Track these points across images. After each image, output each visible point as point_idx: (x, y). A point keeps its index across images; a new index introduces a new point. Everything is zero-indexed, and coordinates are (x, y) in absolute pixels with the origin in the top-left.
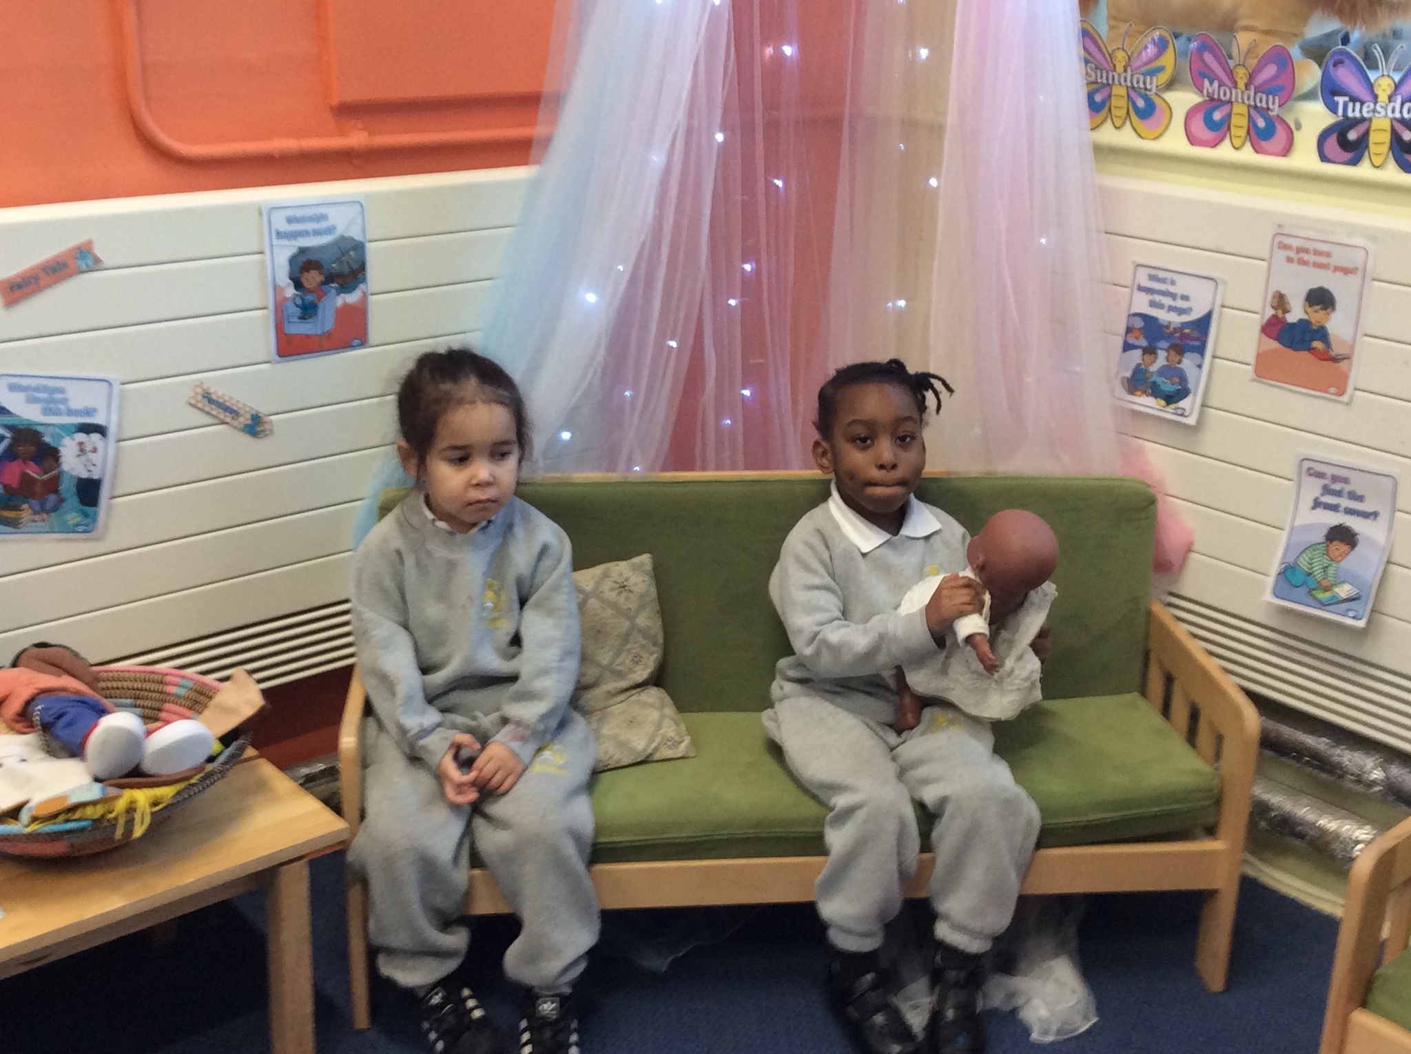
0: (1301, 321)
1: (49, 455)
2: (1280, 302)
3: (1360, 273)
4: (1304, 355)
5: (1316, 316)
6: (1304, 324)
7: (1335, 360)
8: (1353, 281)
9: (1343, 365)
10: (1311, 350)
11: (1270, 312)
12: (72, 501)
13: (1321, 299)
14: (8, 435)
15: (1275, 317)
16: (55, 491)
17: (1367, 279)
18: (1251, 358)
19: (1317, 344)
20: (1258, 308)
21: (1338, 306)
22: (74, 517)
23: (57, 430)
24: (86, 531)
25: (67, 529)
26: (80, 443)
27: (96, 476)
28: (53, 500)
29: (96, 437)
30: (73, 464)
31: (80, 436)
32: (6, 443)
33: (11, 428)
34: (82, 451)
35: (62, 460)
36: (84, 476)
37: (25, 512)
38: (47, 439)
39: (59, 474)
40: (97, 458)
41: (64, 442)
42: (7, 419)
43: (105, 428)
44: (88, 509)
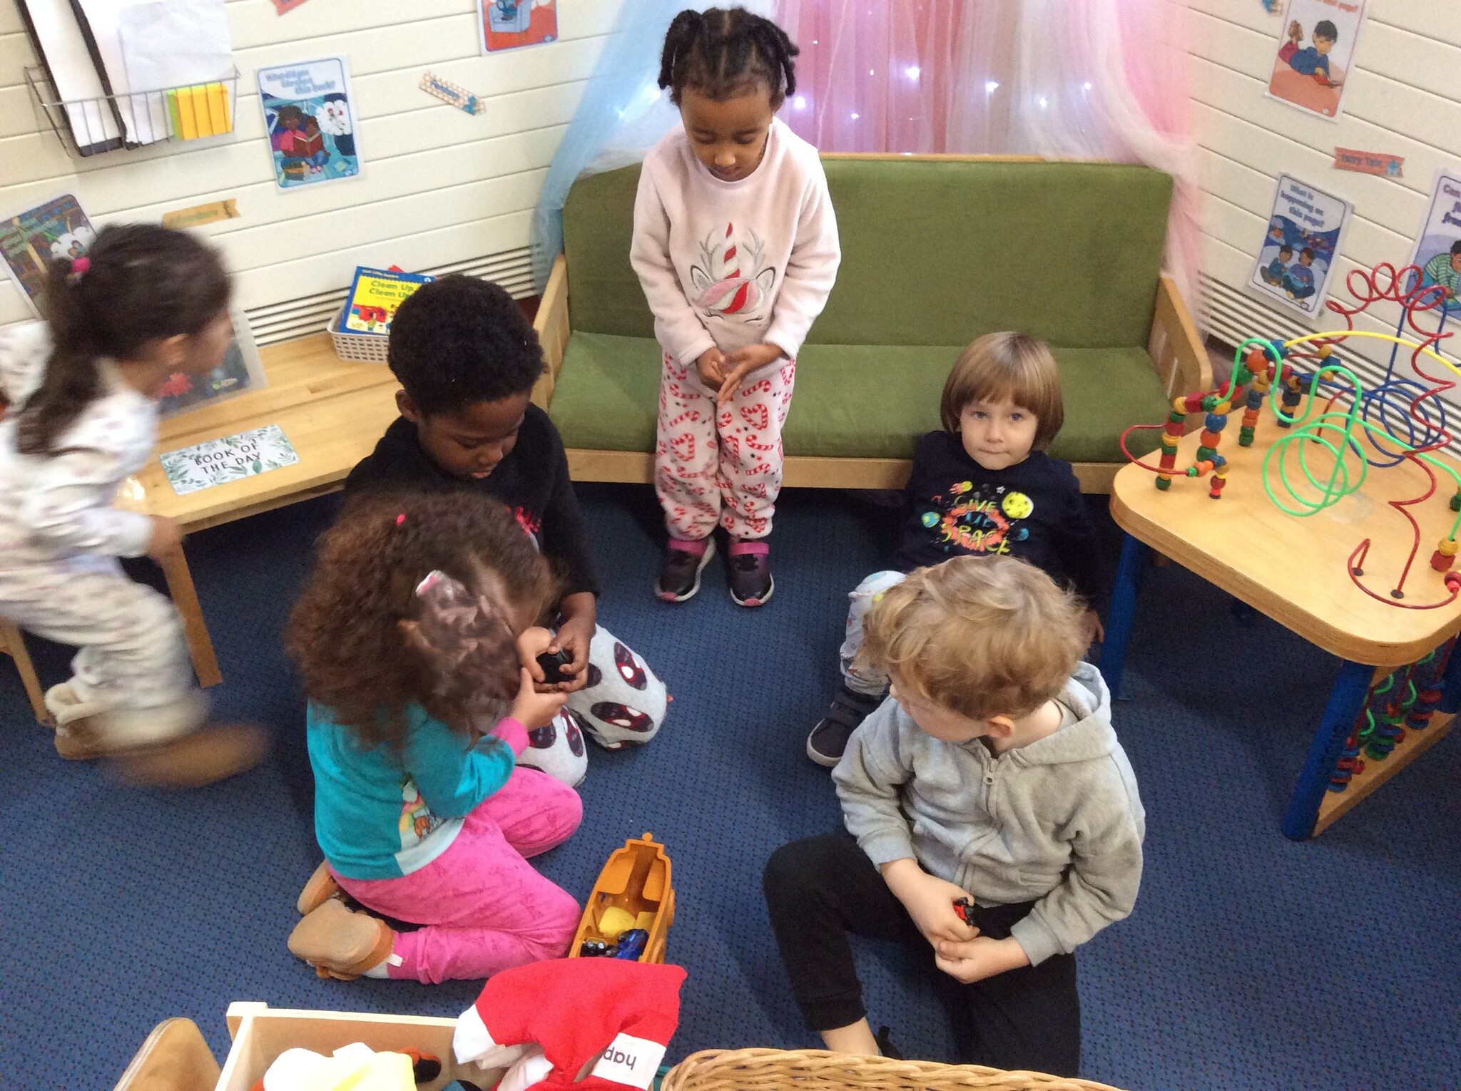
0: (1309, 48)
1: (309, 123)
2: (1296, 31)
3: (1359, 11)
4: (1309, 78)
5: (1321, 46)
6: (1311, 51)
7: (1331, 85)
8: (1353, 16)
9: (1336, 90)
10: (1314, 75)
11: (1287, 39)
12: (336, 154)
13: (1327, 31)
14: (276, 113)
15: (1290, 43)
17: (1365, 18)
18: (1268, 77)
19: (1319, 71)
20: (1278, 33)
21: (1339, 38)
22: (340, 166)
23: (310, 103)
24: (352, 174)
25: (338, 175)
26: (330, 110)
27: (347, 132)
28: (321, 154)
29: (339, 103)
30: (328, 126)
31: (329, 105)
32: (276, 119)
33: (277, 108)
34: (332, 115)
35: (320, 125)
36: (339, 133)
37: (306, 169)
38: (305, 111)
39: (320, 136)
40: (344, 118)
41: (317, 112)
42: (272, 102)
43: (346, 95)
44: (349, 158)
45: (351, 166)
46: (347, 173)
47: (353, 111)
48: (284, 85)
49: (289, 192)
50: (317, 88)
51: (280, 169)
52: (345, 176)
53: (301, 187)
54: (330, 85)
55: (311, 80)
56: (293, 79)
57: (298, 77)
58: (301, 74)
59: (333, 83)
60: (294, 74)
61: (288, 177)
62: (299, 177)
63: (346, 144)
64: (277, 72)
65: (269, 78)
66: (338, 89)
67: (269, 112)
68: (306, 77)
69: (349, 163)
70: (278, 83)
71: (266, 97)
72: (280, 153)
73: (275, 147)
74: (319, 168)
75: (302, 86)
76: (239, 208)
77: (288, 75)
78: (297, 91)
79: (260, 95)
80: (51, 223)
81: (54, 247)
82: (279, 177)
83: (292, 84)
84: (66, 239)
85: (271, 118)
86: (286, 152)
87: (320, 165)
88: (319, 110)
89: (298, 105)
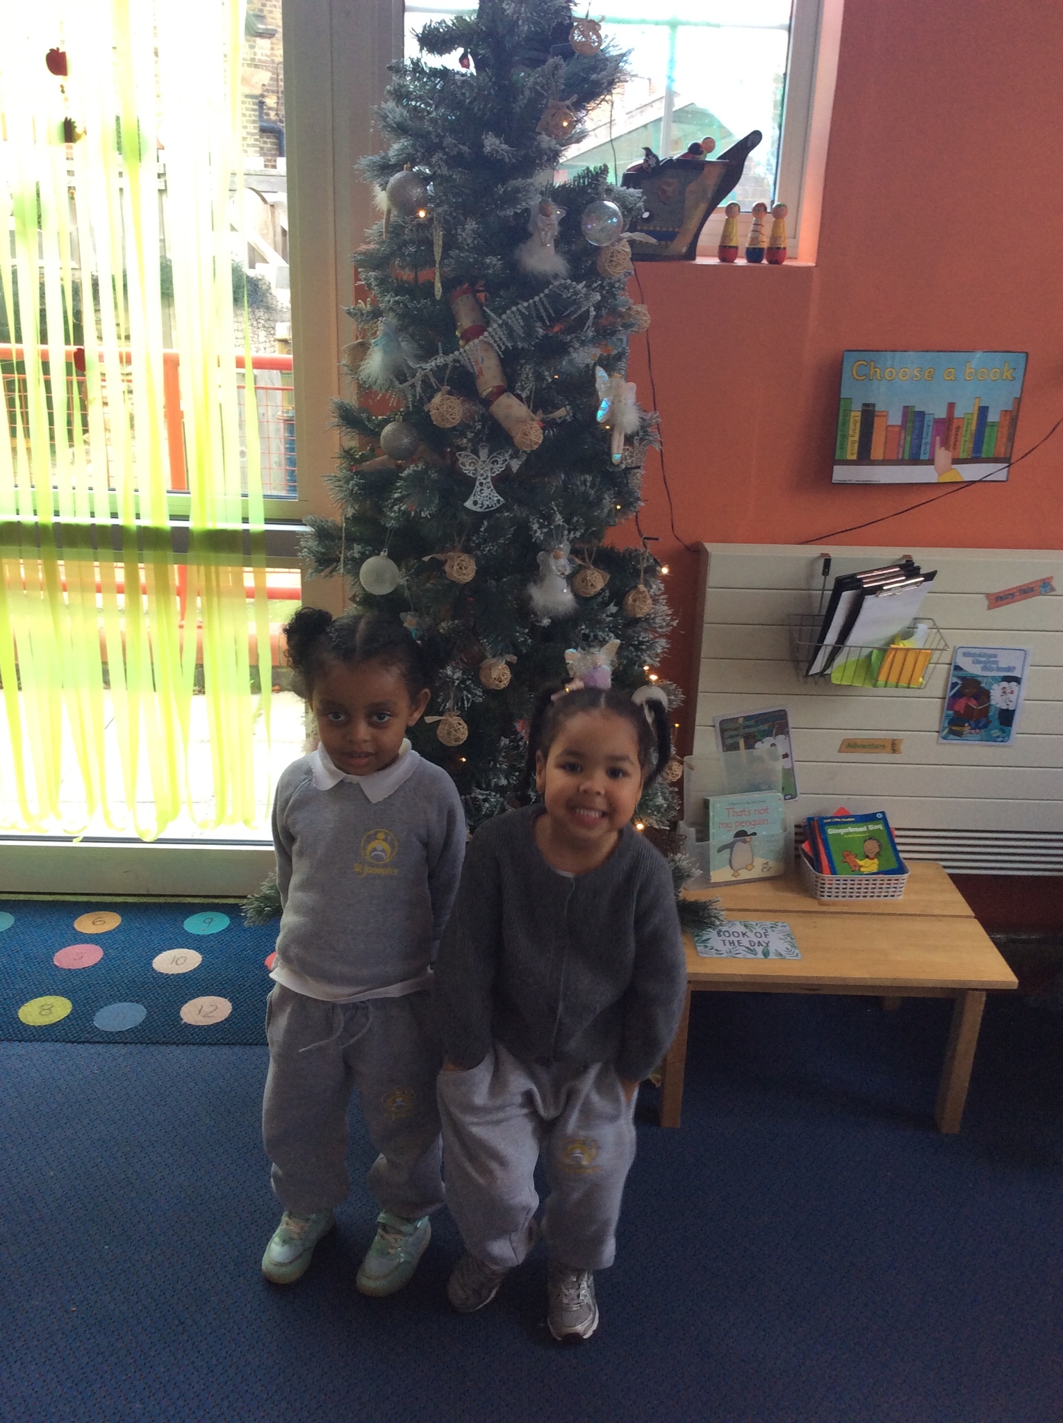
1: (983, 695)
12: (996, 723)
14: (960, 682)
16: (986, 716)
22: (996, 733)
24: (1002, 741)
25: (991, 739)
26: (1004, 688)
27: (1011, 708)
28: (983, 721)
29: (1014, 684)
30: (998, 699)
31: (1005, 684)
32: (959, 686)
33: (962, 678)
34: (1004, 692)
35: (992, 697)
36: (1005, 707)
37: (967, 728)
38: (983, 685)
39: (989, 707)
40: (1013, 697)
41: (993, 687)
42: (960, 673)
43: (1020, 679)
44: (1005, 728)
45: (1004, 735)
46: (1001, 739)
48: (974, 662)
49: (946, 744)
50: (999, 669)
51: (946, 725)
52: (997, 741)
54: (1009, 669)
55: (996, 662)
56: (982, 659)
57: (987, 658)
58: (990, 656)
59: (1014, 668)
60: (985, 655)
61: (952, 732)
62: (959, 734)
63: (1007, 717)
64: (972, 651)
65: (965, 655)
66: (1016, 674)
67: (955, 680)
68: (994, 660)
69: (1004, 732)
70: (970, 659)
71: (957, 668)
72: (951, 712)
73: (950, 707)
74: (978, 731)
75: (988, 665)
76: (903, 747)
77: (980, 656)
78: (984, 669)
79: (953, 666)
80: (765, 727)
81: (758, 745)
82: (943, 730)
83: (980, 662)
84: (768, 741)
85: (954, 685)
86: (956, 713)
87: (980, 729)
88: (995, 686)
89: (980, 679)
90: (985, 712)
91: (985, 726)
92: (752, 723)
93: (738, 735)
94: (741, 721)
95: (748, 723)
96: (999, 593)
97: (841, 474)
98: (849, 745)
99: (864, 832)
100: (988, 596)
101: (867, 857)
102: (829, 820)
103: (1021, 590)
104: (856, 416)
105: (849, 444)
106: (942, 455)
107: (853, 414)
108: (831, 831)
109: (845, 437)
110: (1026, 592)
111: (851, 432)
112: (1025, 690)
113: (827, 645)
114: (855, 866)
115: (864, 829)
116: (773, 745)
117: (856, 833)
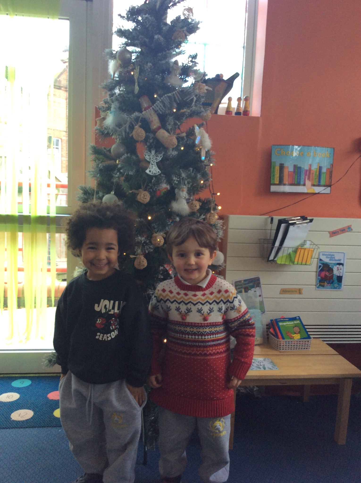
1: (330, 270)
12: (336, 281)
14: (322, 265)
22: (336, 285)
23: (332, 264)
24: (339, 289)
25: (335, 288)
26: (338, 268)
27: (341, 275)
28: (331, 280)
29: (341, 266)
30: (336, 272)
31: (338, 266)
32: (322, 267)
33: (323, 264)
35: (334, 271)
36: (339, 275)
37: (326, 284)
38: (330, 266)
39: (333, 275)
40: (341, 271)
41: (334, 267)
42: (322, 262)
43: (344, 264)
44: (340, 284)
45: (339, 286)
46: (338, 288)
47: (345, 269)
48: (327, 258)
49: (318, 290)
50: (335, 260)
51: (318, 282)
52: (337, 289)
53: (323, 289)
54: (340, 260)
55: (334, 258)
56: (330, 256)
59: (341, 260)
60: (330, 255)
61: (320, 285)
62: (323, 286)
63: (340, 279)
64: (326, 253)
65: (323, 255)
66: (342, 262)
67: (320, 264)
68: (333, 256)
69: (339, 285)
70: (325, 257)
71: (321, 260)
72: (320, 277)
73: (319, 275)
74: (330, 284)
75: (331, 259)
76: (303, 292)
77: (328, 255)
78: (330, 260)
79: (319, 259)
80: (251, 284)
81: (249, 291)
82: (317, 285)
83: (328, 258)
84: (253, 290)
85: (320, 266)
86: (321, 277)
87: (331, 284)
88: (335, 267)
89: (329, 264)
90: (332, 277)
91: (332, 283)
92: (247, 282)
93: (241, 288)
94: (243, 282)
95: (245, 283)
96: (333, 231)
97: (273, 188)
98: (283, 291)
99: (292, 324)
100: (329, 232)
101: (295, 333)
102: (279, 320)
103: (340, 230)
104: (277, 168)
105: (276, 178)
106: (308, 183)
107: (276, 167)
108: (280, 324)
109: (274, 175)
110: (343, 231)
111: (276, 174)
112: (346, 268)
113: (276, 247)
114: (291, 337)
115: (292, 323)
116: (255, 291)
117: (290, 324)
